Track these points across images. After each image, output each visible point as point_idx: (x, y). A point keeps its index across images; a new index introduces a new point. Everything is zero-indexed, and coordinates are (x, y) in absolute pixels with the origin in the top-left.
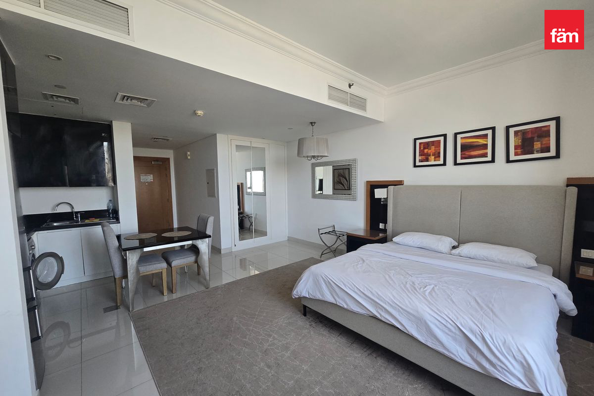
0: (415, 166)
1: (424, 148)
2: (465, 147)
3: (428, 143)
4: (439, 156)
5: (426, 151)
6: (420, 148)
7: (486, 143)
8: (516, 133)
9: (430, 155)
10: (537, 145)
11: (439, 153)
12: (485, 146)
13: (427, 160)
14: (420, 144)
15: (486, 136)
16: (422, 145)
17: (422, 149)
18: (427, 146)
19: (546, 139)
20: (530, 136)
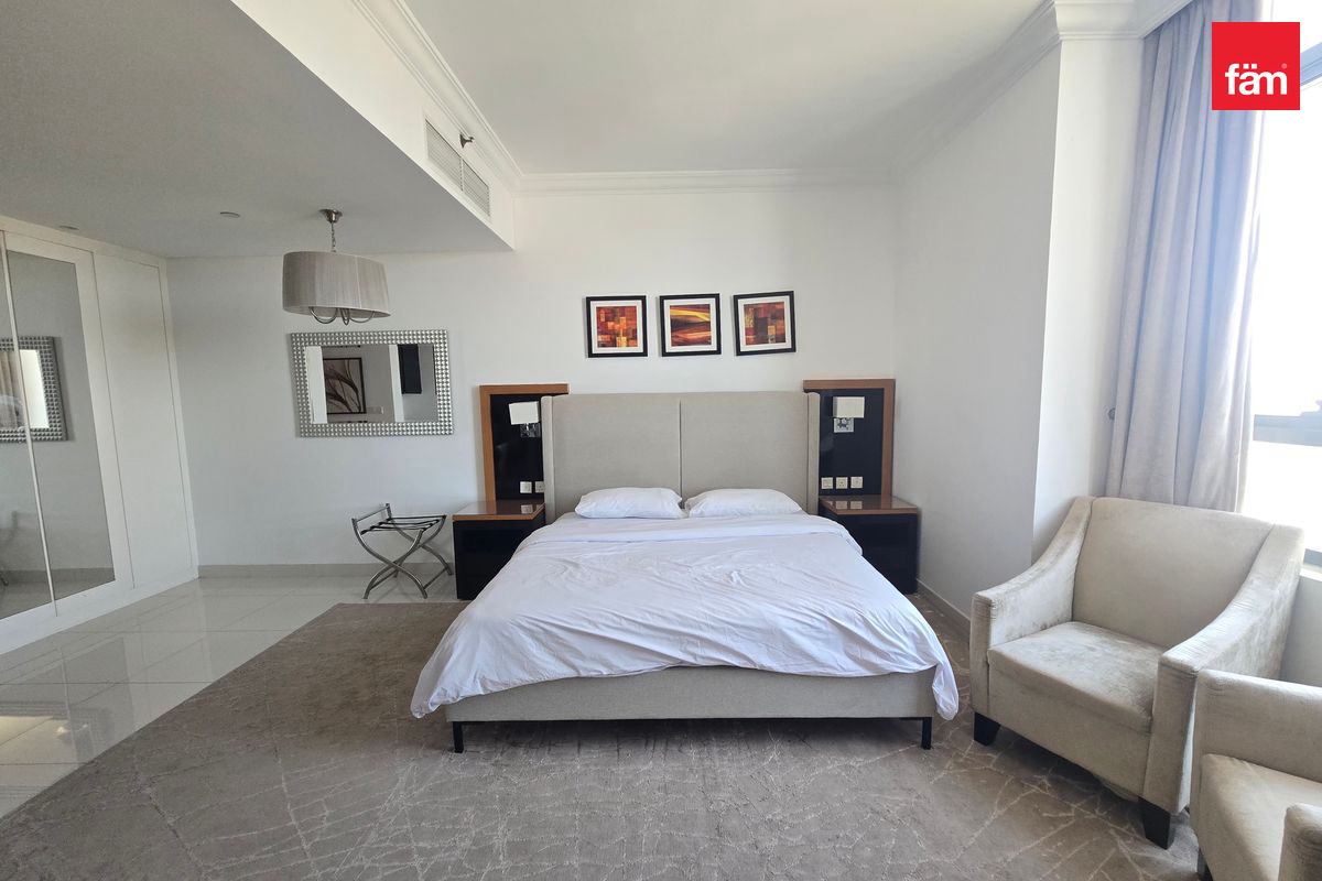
0: (591, 355)
1: (607, 320)
2: (678, 325)
3: (613, 310)
4: (635, 338)
5: (610, 324)
6: (598, 318)
7: (707, 320)
8: (747, 307)
9: (618, 335)
10: (772, 330)
11: (635, 331)
12: (707, 325)
13: (614, 344)
14: (599, 309)
15: (706, 308)
16: (602, 311)
17: (603, 320)
18: (611, 314)
19: (781, 322)
20: (762, 316)
